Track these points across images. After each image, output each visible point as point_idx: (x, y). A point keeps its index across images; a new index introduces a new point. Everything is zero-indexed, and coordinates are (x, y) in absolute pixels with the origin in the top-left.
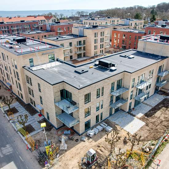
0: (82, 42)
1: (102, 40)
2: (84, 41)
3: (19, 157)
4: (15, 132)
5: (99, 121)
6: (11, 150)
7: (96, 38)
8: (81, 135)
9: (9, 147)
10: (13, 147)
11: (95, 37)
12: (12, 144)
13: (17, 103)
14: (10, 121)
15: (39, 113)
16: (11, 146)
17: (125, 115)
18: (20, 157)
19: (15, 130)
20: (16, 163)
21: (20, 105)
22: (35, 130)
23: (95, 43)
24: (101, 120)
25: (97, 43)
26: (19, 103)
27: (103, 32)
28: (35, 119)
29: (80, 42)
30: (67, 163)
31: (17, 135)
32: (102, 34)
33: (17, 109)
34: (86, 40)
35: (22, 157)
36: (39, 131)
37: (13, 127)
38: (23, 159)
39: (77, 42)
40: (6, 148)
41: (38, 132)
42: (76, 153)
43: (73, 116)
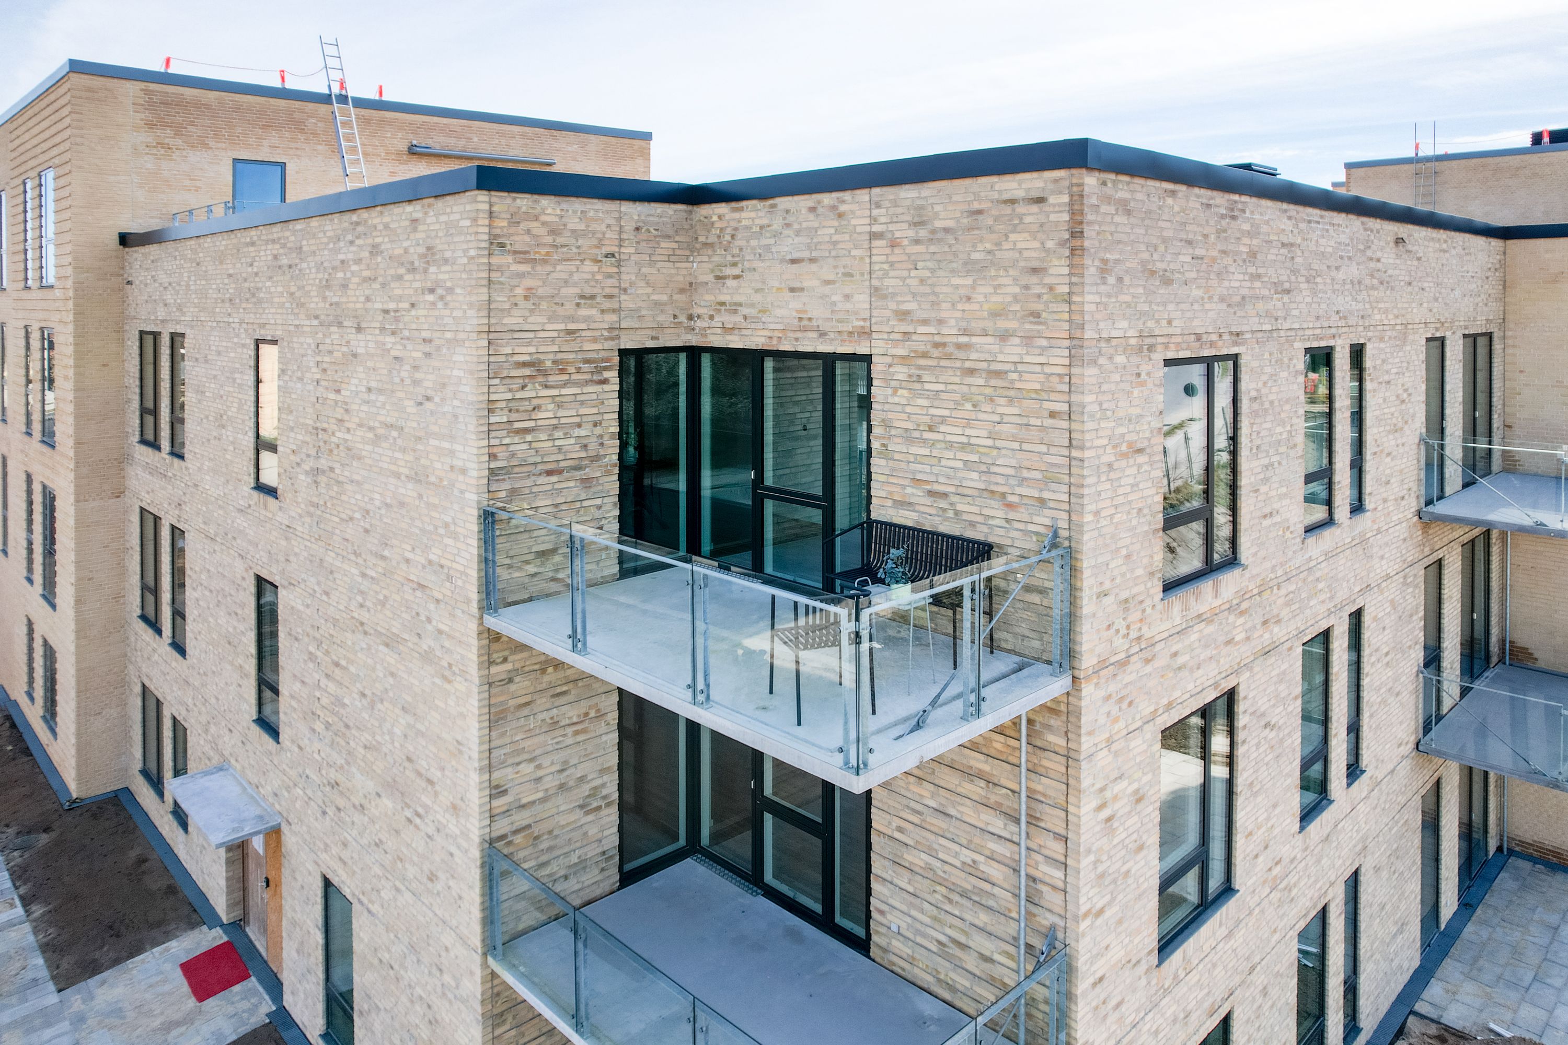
15: (212, 939)
24: (1346, 1041)
43: (862, 945)
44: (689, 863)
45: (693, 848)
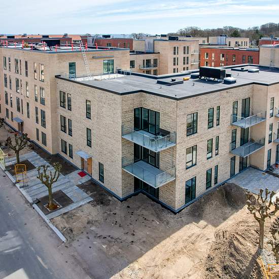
0: (152, 62)
1: (186, 61)
2: (155, 61)
3: (36, 259)
4: (26, 205)
5: (211, 186)
6: (17, 244)
7: (176, 56)
8: (178, 212)
9: (13, 236)
10: (22, 237)
11: (175, 54)
12: (20, 230)
13: (34, 153)
14: (18, 185)
15: (80, 171)
16: (18, 235)
17: (263, 176)
18: (40, 259)
19: (27, 202)
20: (28, 272)
21: (39, 157)
22: (72, 202)
23: (174, 64)
24: (215, 184)
25: (177, 64)
26: (38, 153)
27: (188, 47)
28: (72, 181)
29: (148, 61)
30: (158, 273)
31: (32, 211)
32: (186, 50)
33: (32, 163)
34: (159, 59)
35: (43, 260)
36: (82, 203)
37: (22, 196)
38: (46, 264)
39: (144, 60)
40: (7, 239)
41: (81, 206)
42: (173, 250)
43: (159, 168)
44: (141, 161)
45: (141, 160)
